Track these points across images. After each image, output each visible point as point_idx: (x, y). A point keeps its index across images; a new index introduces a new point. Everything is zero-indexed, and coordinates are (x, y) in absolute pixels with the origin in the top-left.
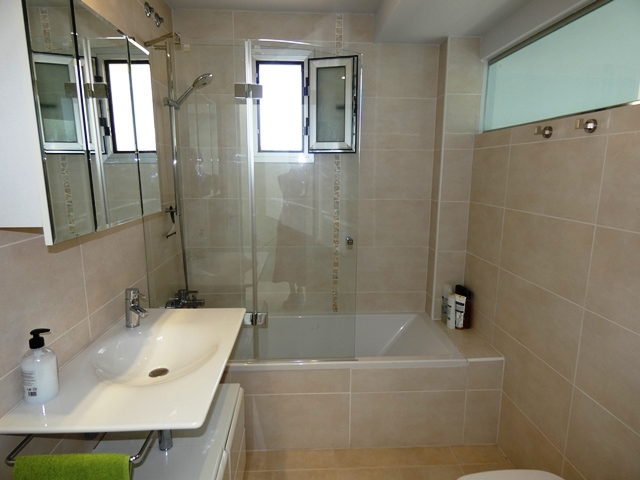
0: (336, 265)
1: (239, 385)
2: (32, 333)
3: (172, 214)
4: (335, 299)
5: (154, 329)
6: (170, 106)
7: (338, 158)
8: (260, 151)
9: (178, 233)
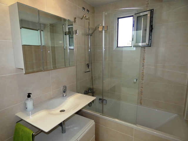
0: (142, 88)
1: (94, 121)
2: (28, 94)
3: (88, 66)
4: (141, 100)
5: (68, 98)
6: (89, 35)
7: (144, 48)
8: (117, 47)
9: (91, 71)
